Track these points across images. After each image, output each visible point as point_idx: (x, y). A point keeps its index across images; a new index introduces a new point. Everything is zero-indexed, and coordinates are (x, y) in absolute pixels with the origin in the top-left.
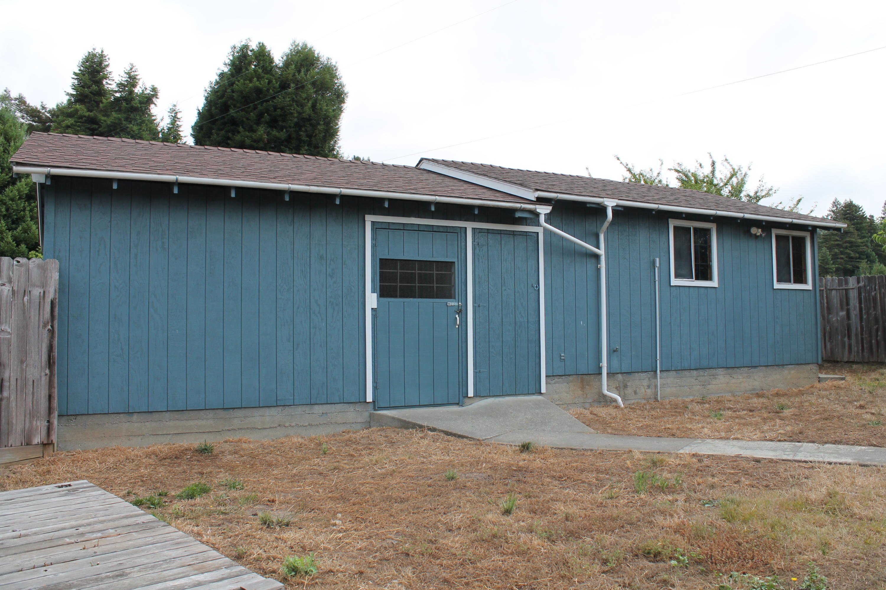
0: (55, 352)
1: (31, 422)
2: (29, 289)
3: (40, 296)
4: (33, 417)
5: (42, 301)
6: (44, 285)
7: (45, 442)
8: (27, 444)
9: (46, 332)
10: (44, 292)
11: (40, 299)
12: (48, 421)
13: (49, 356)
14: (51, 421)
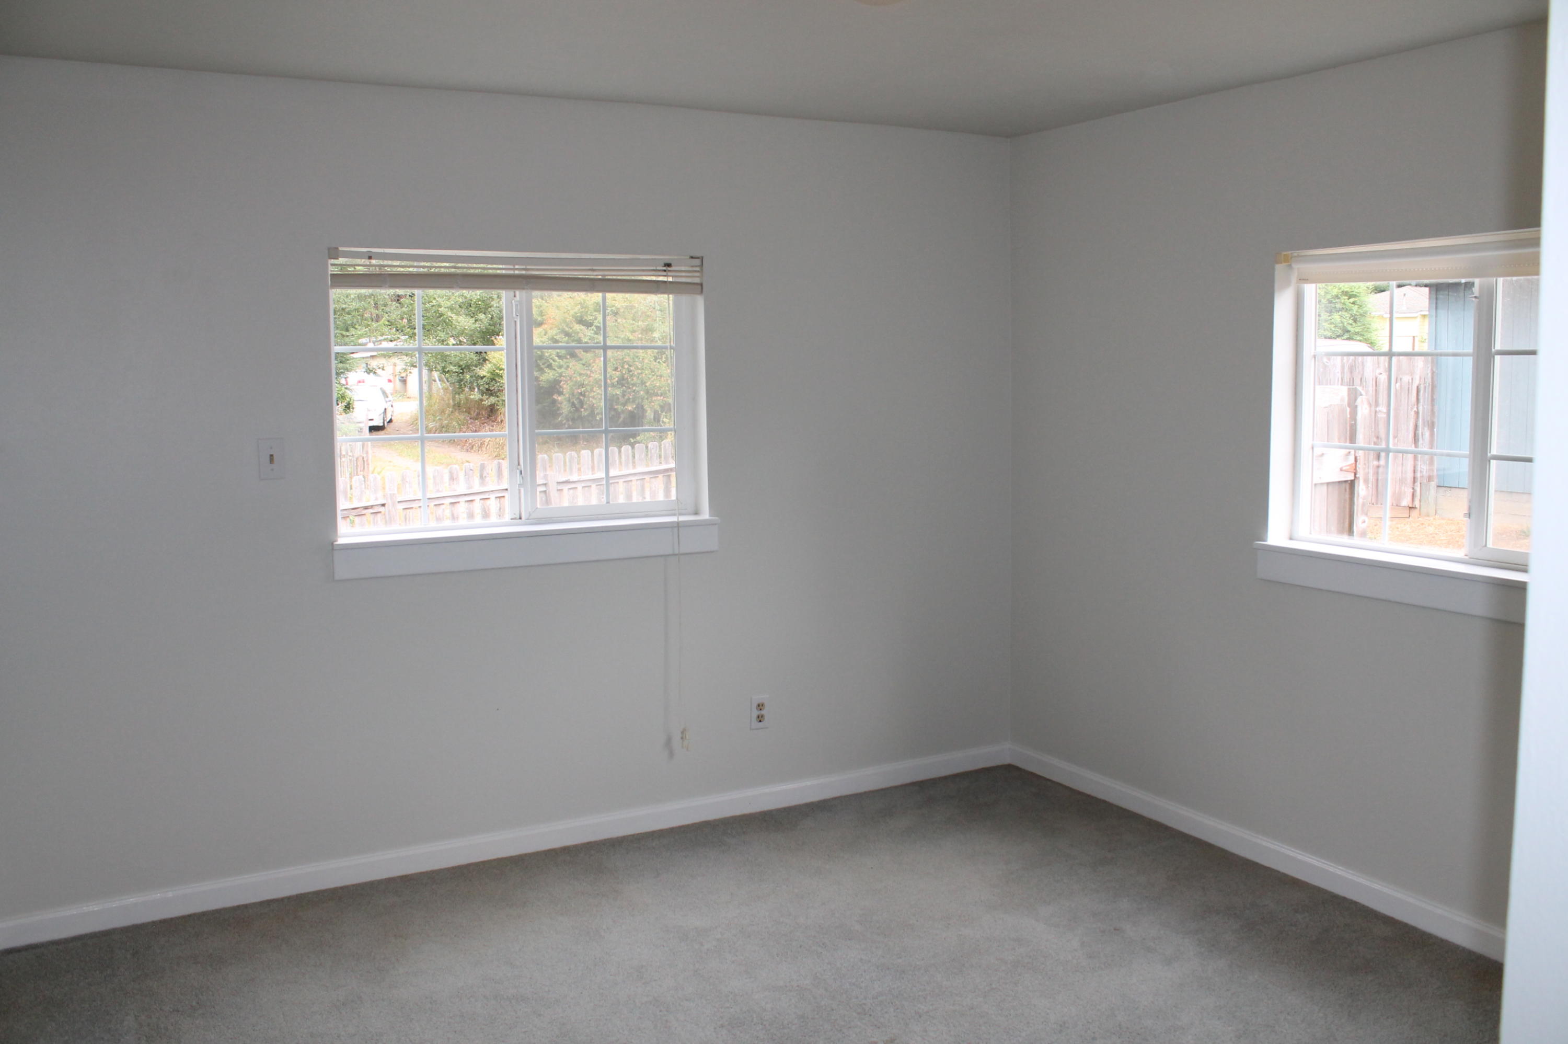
0: (1419, 431)
1: (1400, 488)
2: (1401, 376)
3: (1409, 382)
4: (1402, 483)
5: (1410, 386)
6: (1412, 373)
7: (1410, 506)
8: (1397, 506)
9: (1413, 413)
10: (1412, 379)
11: (1409, 385)
12: (1413, 488)
13: (1415, 434)
14: (1415, 488)
